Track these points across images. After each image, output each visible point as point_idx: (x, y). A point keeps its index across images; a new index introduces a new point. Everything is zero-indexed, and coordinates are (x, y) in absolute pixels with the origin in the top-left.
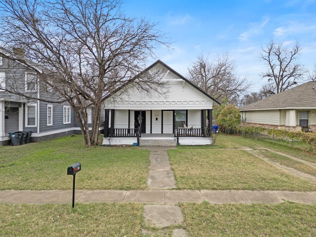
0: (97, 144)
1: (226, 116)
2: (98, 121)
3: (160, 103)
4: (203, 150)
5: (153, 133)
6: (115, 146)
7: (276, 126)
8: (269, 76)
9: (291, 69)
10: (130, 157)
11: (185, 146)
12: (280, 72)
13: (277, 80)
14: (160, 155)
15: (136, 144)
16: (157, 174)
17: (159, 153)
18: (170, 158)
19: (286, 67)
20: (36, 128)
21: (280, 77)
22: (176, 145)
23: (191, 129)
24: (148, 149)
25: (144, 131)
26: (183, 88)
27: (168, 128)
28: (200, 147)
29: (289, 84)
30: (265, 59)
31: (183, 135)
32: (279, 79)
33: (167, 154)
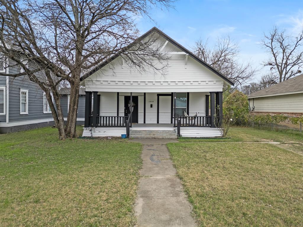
0: (74, 136)
1: (232, 104)
2: (76, 105)
3: (156, 84)
4: (215, 144)
5: (146, 122)
6: (98, 138)
7: (299, 113)
8: (271, 64)
9: (294, 57)
10: (113, 154)
11: (188, 138)
12: (283, 61)
13: (280, 69)
14: (156, 150)
15: (124, 136)
16: (154, 187)
17: (155, 147)
18: (172, 155)
19: (290, 55)
20: (5, 116)
21: (283, 65)
22: (176, 137)
23: (195, 117)
24: (140, 143)
25: (135, 120)
26: (186, 65)
27: (166, 117)
28: (208, 140)
29: (292, 73)
30: (267, 46)
31: (185, 125)
32: (282, 68)
33: (166, 149)
